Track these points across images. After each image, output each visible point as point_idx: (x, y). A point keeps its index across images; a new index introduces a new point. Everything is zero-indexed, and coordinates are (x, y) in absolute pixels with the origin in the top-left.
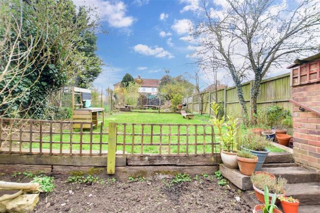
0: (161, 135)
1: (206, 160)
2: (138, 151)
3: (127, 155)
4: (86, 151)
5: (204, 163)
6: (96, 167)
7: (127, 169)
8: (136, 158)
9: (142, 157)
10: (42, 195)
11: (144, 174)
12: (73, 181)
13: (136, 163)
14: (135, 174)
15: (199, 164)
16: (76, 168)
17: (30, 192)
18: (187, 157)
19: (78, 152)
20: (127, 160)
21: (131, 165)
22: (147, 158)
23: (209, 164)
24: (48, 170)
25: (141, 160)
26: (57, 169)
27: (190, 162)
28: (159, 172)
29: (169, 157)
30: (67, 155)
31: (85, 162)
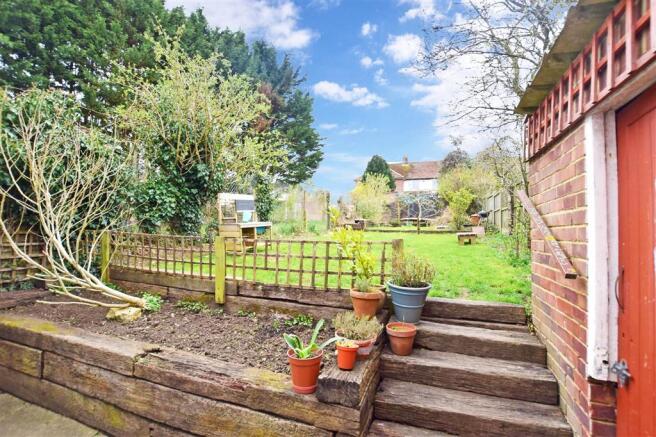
0: (277, 256)
1: (341, 298)
2: (250, 277)
3: (238, 281)
4: (196, 273)
5: (338, 304)
6: (207, 293)
7: (237, 299)
8: (248, 287)
9: (255, 285)
10: (147, 312)
11: (256, 308)
12: (182, 306)
13: (247, 293)
14: (247, 308)
15: (330, 303)
16: (188, 293)
17: (136, 305)
18: (313, 291)
19: (190, 274)
20: (238, 287)
21: (242, 295)
22: (260, 287)
23: (345, 306)
24: (164, 291)
25: (254, 289)
26: (173, 291)
27: (317, 299)
28: (274, 308)
29: (289, 289)
30: (180, 275)
31: (198, 286)
